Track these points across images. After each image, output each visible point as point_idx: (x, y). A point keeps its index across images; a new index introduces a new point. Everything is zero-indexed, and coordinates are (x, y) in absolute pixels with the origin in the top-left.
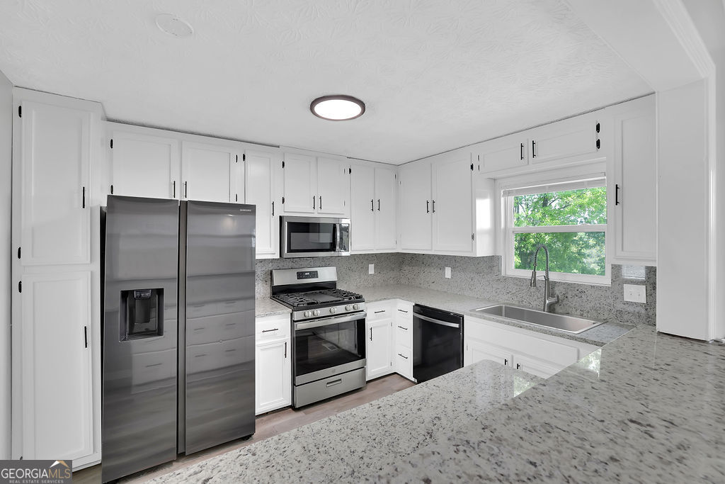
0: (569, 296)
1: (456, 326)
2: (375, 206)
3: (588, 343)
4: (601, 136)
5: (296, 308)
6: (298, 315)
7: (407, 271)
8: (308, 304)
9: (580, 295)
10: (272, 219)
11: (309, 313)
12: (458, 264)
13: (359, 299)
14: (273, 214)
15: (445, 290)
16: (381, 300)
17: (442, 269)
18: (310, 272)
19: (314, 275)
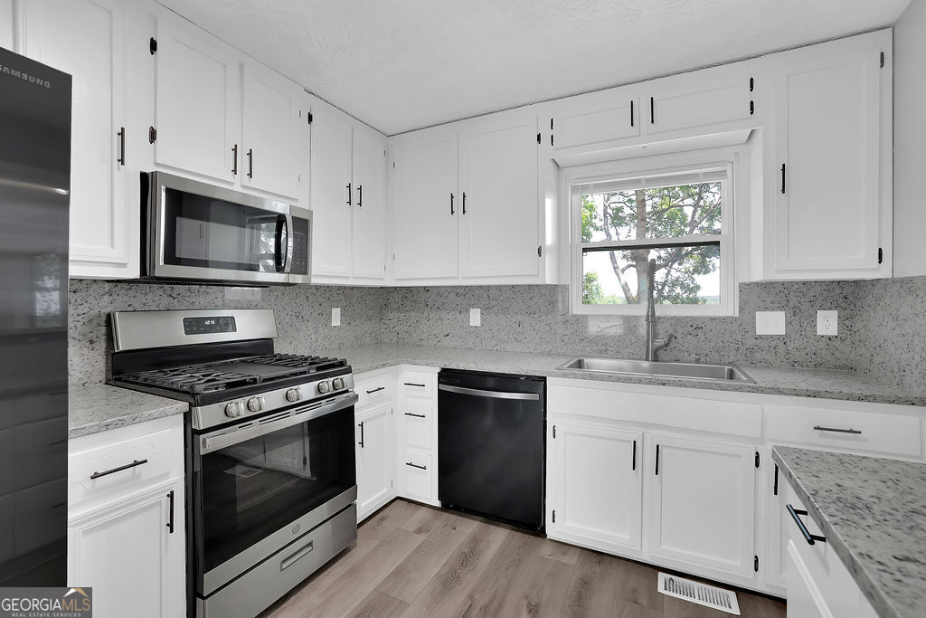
0: (679, 336)
1: (535, 397)
2: (354, 196)
3: (785, 394)
4: (754, 96)
5: (196, 399)
6: (207, 416)
7: (394, 321)
8: (229, 385)
9: (694, 333)
10: (120, 173)
11: (239, 407)
12: (493, 303)
13: (340, 367)
14: (122, 161)
15: (470, 345)
16: (377, 368)
17: (464, 311)
18: (217, 319)
19: (228, 324)
